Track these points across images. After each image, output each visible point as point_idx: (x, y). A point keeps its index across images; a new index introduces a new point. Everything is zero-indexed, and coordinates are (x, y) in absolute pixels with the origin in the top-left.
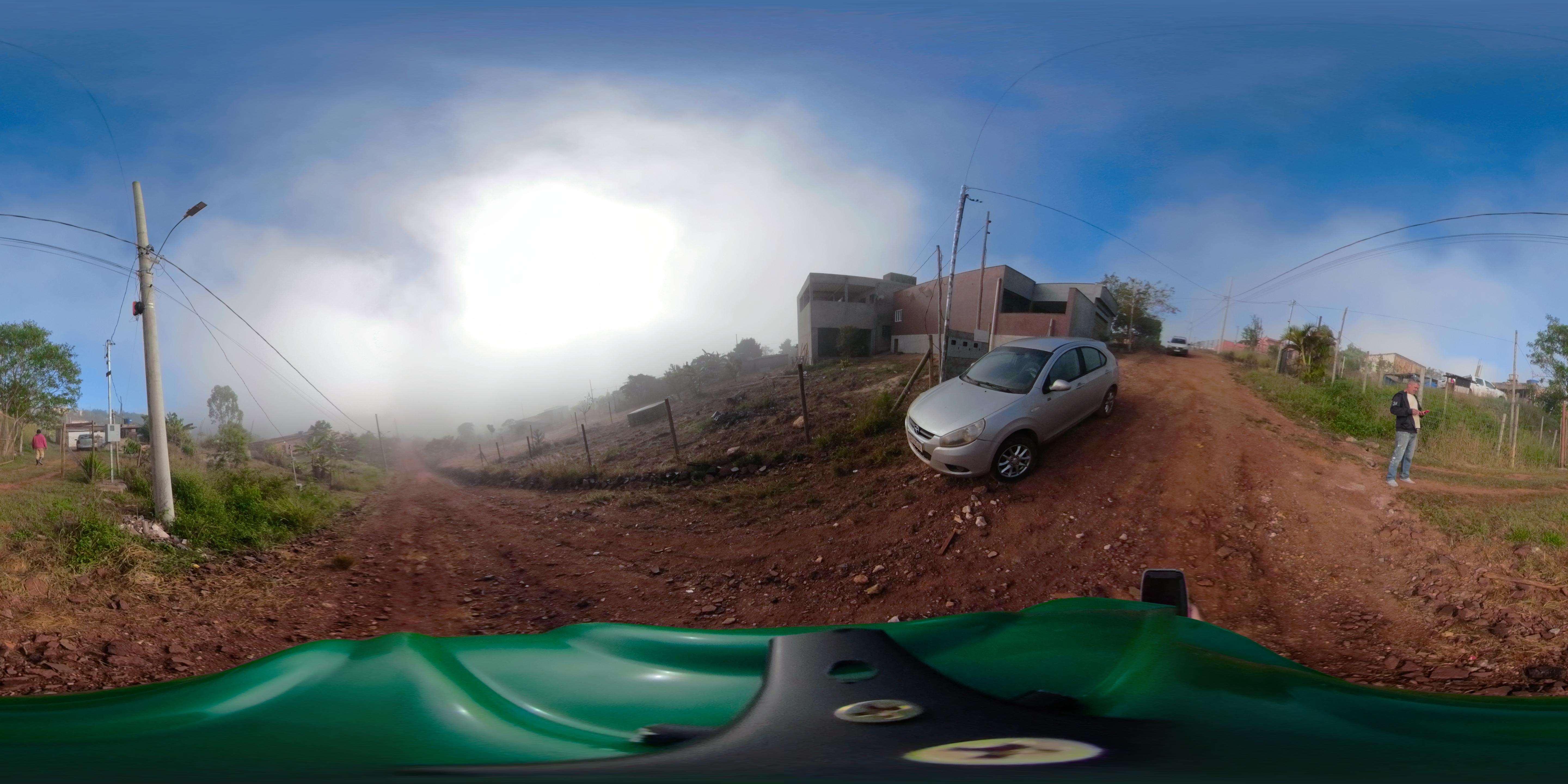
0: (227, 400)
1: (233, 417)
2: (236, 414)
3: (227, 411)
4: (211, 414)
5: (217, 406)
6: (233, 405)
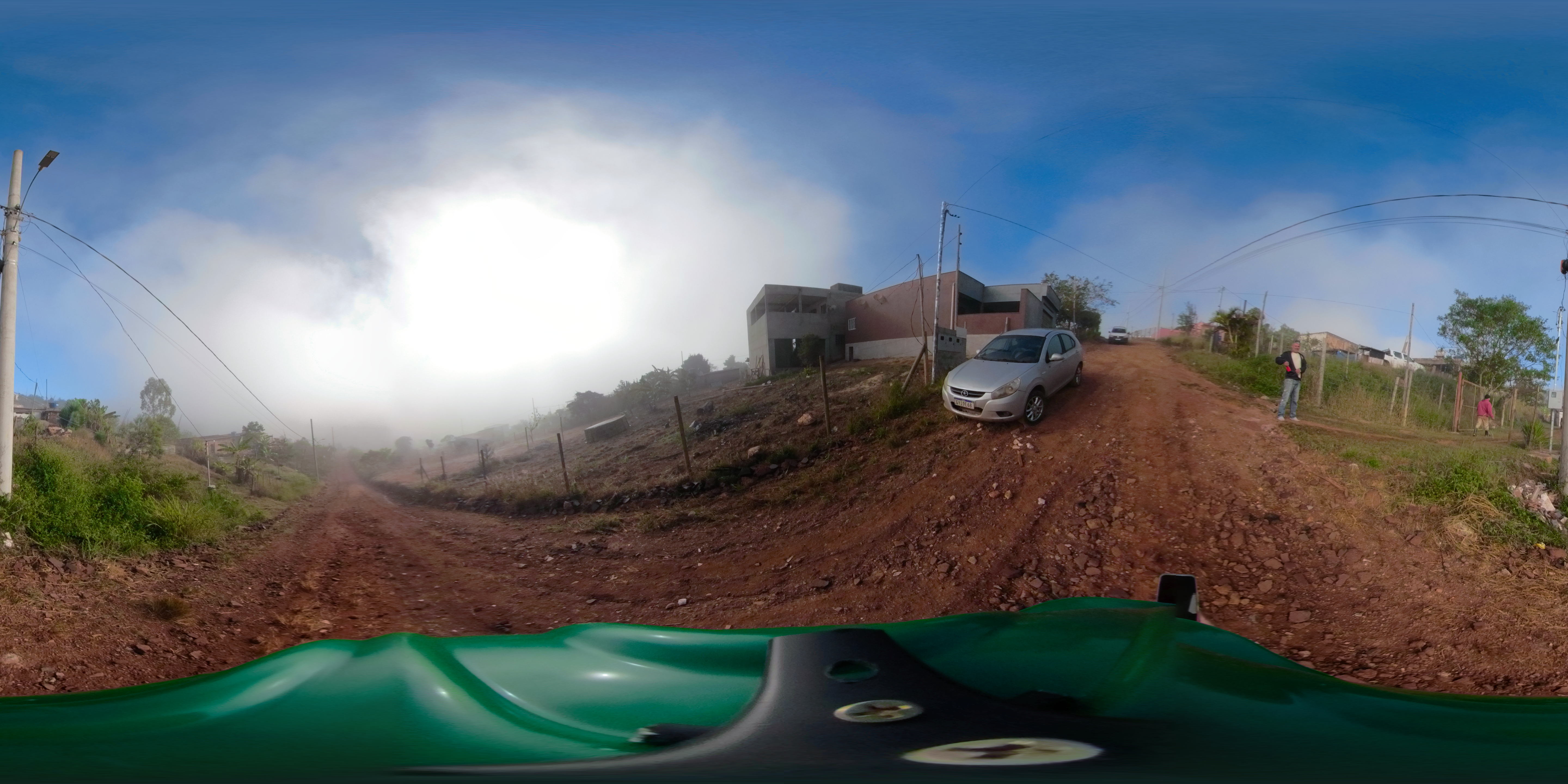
0: (160, 393)
1: (166, 411)
2: (169, 408)
3: (159, 405)
4: (143, 405)
5: (150, 399)
6: (166, 399)
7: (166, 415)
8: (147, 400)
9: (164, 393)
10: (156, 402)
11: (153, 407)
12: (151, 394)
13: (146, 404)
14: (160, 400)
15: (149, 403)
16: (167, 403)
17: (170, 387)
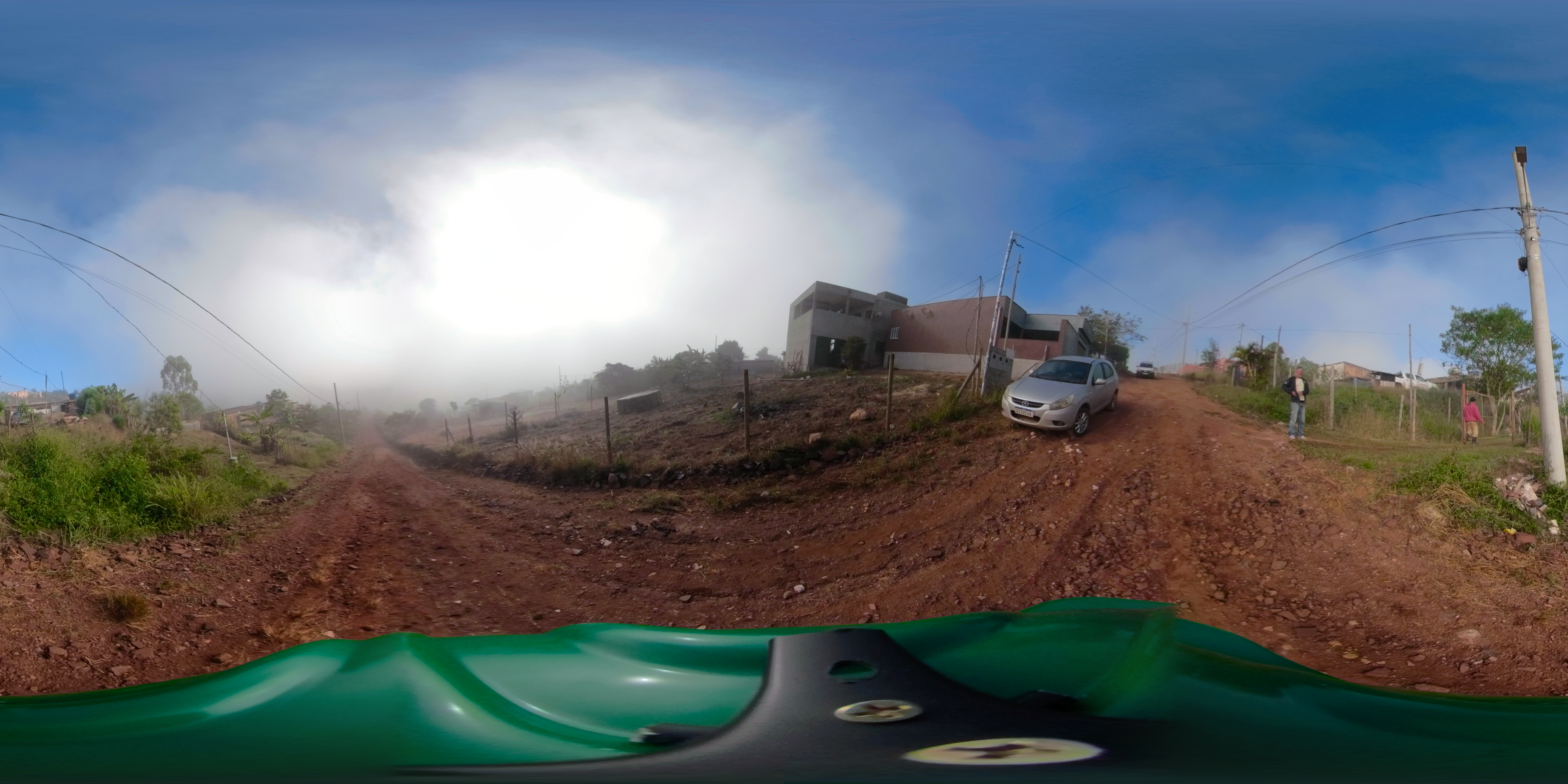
0: (180, 370)
1: (188, 388)
3: (181, 382)
4: (165, 384)
5: (171, 377)
6: (187, 375)
7: (189, 391)
8: (169, 379)
9: (185, 370)
10: (178, 380)
11: (175, 385)
12: (172, 373)
13: (167, 383)
14: (181, 378)
15: (170, 382)
16: (188, 379)
17: (190, 363)
